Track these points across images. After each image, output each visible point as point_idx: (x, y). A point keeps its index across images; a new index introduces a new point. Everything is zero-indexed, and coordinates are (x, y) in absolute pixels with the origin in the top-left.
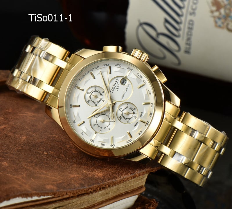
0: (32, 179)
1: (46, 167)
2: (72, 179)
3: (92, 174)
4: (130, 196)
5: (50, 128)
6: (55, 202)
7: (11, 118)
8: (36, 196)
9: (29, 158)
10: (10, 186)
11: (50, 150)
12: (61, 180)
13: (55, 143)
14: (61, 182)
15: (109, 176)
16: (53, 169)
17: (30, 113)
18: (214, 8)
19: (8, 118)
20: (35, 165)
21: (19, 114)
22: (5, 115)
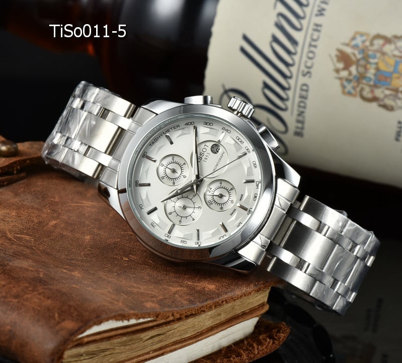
0: (122, 294)
2: (176, 294)
3: (201, 286)
4: (248, 318)
5: (121, 222)
6: (152, 328)
7: (62, 210)
8: (134, 318)
9: (106, 266)
11: (131, 254)
13: (134, 243)
14: (161, 297)
16: (144, 280)
17: (86, 202)
19: (57, 210)
20: (117, 275)
21: (70, 204)
22: (51, 207)
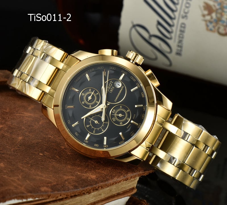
0: (27, 181)
1: (42, 168)
2: (66, 181)
3: (86, 176)
4: (121, 197)
5: (46, 128)
6: (49, 202)
7: (8, 118)
8: (31, 198)
9: (25, 159)
10: (6, 188)
11: (46, 151)
12: (56, 182)
13: (50, 144)
14: (55, 183)
15: (102, 178)
16: (48, 171)
17: (26, 114)
18: (206, 12)
19: (5, 118)
20: (31, 166)
21: (16, 114)
22: (2, 115)
